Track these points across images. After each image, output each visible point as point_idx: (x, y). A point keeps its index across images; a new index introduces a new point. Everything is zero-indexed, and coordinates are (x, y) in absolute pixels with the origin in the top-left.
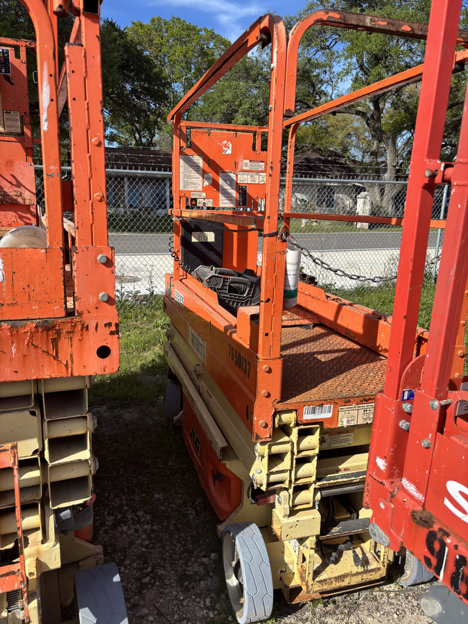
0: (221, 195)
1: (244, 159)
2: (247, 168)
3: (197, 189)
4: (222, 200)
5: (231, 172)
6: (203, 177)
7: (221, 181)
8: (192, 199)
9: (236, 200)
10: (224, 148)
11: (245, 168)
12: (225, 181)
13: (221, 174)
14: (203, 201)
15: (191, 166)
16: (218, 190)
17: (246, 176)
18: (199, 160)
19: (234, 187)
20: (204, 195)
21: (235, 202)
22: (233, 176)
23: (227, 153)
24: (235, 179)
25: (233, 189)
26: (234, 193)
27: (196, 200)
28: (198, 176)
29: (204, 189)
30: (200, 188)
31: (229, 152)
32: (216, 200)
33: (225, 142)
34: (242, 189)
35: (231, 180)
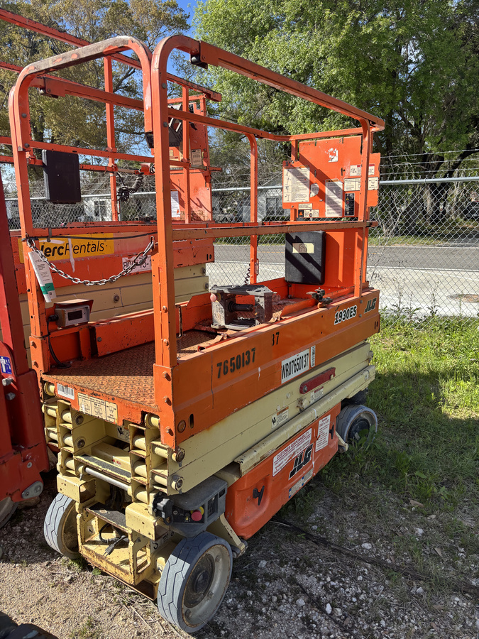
0: (327, 205)
1: (351, 164)
2: (355, 174)
3: (304, 201)
4: (328, 210)
5: (337, 180)
6: (310, 189)
7: (327, 191)
8: (300, 211)
9: (343, 210)
10: (330, 156)
11: (352, 174)
12: (331, 190)
13: (327, 183)
14: (310, 212)
15: (299, 179)
16: (324, 200)
17: (353, 183)
18: (306, 172)
19: (341, 195)
20: (310, 206)
21: (341, 211)
22: (339, 184)
23: (334, 160)
24: (341, 187)
25: (339, 198)
26: (340, 202)
27: (303, 211)
28: (305, 187)
29: (311, 200)
30: (307, 199)
31: (336, 159)
32: (322, 211)
33: (332, 149)
34: (349, 198)
35: (338, 189)
